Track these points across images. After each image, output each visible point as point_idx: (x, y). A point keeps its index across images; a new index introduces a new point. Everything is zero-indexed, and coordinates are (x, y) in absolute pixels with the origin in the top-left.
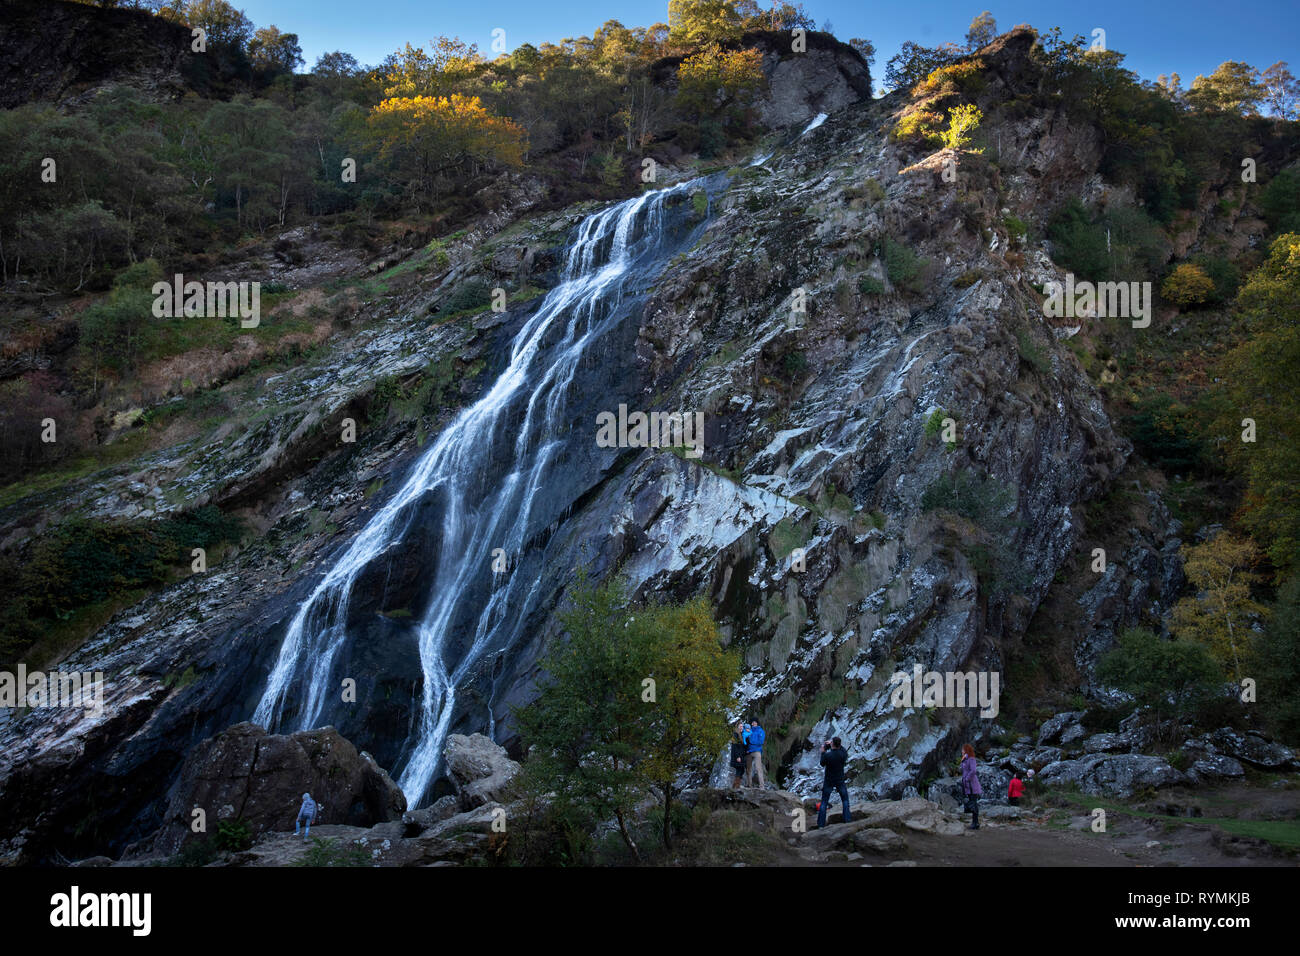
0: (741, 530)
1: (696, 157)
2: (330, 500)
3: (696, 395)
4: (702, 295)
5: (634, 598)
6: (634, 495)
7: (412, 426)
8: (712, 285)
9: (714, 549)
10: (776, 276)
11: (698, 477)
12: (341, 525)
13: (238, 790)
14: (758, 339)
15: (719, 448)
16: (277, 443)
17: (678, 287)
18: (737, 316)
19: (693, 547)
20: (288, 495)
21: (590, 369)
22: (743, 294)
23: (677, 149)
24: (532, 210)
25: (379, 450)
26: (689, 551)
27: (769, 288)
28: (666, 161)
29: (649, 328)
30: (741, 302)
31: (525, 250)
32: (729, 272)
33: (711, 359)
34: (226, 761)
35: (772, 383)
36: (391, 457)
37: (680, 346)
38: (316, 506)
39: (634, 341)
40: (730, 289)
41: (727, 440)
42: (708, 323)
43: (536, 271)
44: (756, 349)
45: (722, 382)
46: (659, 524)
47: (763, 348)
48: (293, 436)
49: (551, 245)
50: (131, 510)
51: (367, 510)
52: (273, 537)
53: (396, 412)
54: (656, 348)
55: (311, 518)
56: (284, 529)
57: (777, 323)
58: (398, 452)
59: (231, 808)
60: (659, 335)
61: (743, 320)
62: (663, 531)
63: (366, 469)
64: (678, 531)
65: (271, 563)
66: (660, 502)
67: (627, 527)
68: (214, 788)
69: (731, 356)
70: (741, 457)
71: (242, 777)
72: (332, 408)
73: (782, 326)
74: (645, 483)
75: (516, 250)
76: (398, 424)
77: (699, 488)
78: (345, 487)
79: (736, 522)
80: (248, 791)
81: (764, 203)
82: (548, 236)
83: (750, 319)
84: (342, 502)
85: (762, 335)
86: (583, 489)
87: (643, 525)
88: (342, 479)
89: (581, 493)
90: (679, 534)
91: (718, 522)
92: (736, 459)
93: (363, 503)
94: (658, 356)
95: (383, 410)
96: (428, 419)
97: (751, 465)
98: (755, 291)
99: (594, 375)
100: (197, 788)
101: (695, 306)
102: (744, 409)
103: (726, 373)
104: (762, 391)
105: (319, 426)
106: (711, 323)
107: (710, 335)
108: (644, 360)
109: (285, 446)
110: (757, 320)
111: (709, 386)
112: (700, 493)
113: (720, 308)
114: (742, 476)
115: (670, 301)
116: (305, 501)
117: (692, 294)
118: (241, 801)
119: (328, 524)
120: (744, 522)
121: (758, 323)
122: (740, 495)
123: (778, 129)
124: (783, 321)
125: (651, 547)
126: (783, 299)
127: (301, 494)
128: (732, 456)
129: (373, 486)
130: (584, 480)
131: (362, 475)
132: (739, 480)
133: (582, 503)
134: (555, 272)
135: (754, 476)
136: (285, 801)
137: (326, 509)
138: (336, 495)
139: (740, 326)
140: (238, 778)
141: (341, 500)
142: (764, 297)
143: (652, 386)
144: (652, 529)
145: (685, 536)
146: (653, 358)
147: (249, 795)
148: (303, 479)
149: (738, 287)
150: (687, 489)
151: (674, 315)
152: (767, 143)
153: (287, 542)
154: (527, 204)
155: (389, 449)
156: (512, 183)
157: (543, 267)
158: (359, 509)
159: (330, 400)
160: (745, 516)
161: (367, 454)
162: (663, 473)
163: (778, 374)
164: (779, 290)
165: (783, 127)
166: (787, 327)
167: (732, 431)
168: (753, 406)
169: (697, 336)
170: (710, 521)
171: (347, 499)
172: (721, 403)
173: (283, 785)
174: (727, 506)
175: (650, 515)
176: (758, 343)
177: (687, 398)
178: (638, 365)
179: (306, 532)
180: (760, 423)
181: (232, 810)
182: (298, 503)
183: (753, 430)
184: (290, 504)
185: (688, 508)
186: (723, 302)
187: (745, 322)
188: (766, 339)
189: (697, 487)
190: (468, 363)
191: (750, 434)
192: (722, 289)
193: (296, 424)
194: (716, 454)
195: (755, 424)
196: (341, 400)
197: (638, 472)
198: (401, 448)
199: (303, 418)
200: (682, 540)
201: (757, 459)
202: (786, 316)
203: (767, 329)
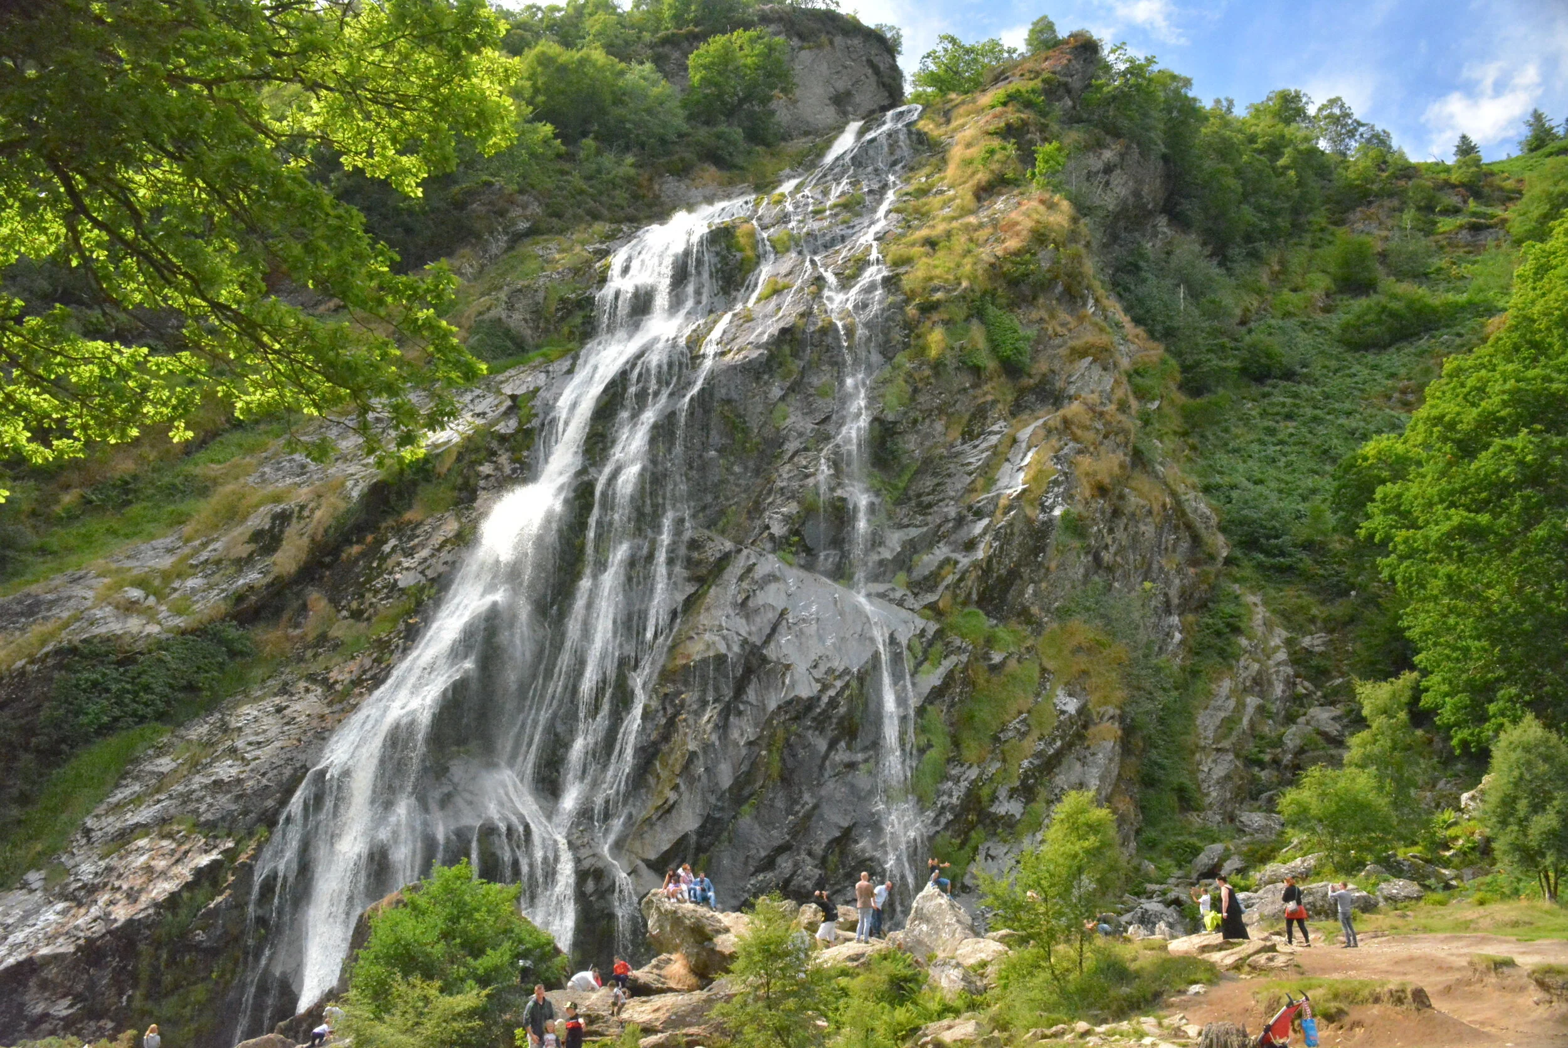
3: (794, 487)
6: (742, 607)
9: (847, 671)
19: (823, 668)
26: (819, 673)
46: (778, 641)
50: (134, 624)
51: (417, 624)
52: (300, 657)
62: (784, 650)
64: (802, 650)
66: (776, 616)
67: (742, 644)
72: (355, 495)
74: (752, 593)
77: (814, 598)
79: (862, 639)
87: (759, 641)
90: (805, 653)
101: (778, 376)
112: (815, 605)
123: (802, 135)
125: (774, 669)
131: (401, 580)
144: (771, 647)
145: (812, 655)
150: (800, 601)
151: (754, 387)
154: (523, 225)
157: (570, 314)
159: (349, 484)
162: (770, 581)
165: (807, 133)
175: (766, 631)
193: (311, 515)
196: (360, 485)
197: (741, 579)
199: (318, 508)
200: (809, 661)
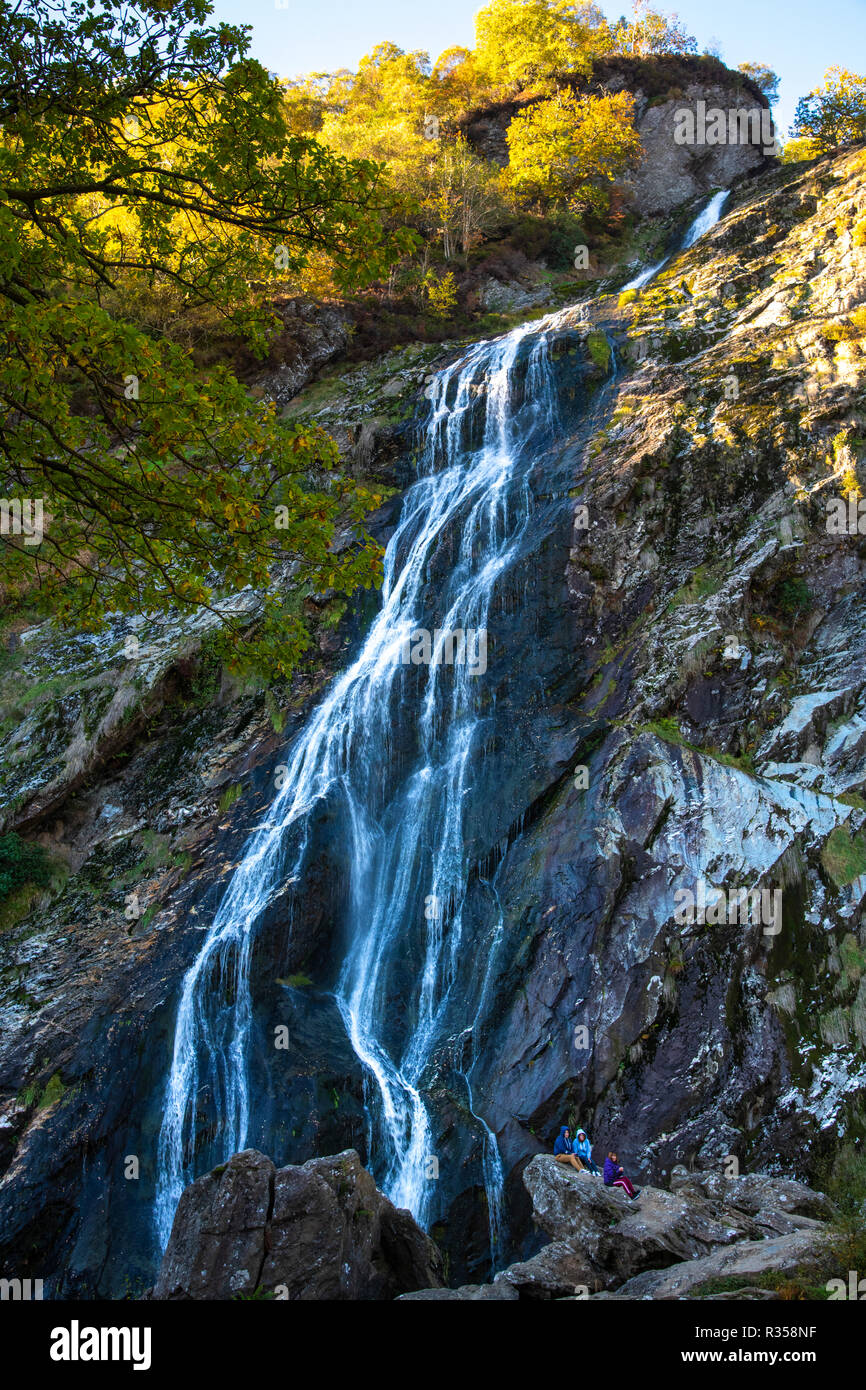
0: (780, 846)
1: (543, 265)
2: (169, 817)
3: (671, 649)
4: (648, 497)
5: (653, 948)
6: (615, 797)
7: (260, 702)
8: (658, 481)
10: (749, 466)
11: (699, 768)
12: (196, 855)
13: (253, 1247)
14: (741, 561)
15: (712, 724)
16: (83, 736)
17: (618, 486)
18: (702, 527)
19: (724, 871)
20: (99, 812)
21: (508, 612)
22: (705, 493)
23: (518, 256)
24: (334, 359)
25: (222, 740)
26: (718, 878)
27: (740, 484)
28: (506, 275)
29: (583, 549)
30: (705, 505)
31: (359, 428)
32: (681, 461)
33: (681, 593)
34: (236, 1207)
35: (767, 626)
36: (243, 749)
37: (629, 574)
38: (147, 827)
39: (564, 568)
40: (686, 487)
41: (722, 712)
42: (660, 539)
43: (378, 460)
44: (742, 575)
45: (706, 628)
46: (665, 839)
47: (753, 576)
48: (105, 724)
49: (394, 419)
51: (229, 831)
52: (92, 875)
53: (232, 681)
54: (593, 578)
55: (145, 844)
56: (106, 863)
57: (764, 537)
58: (250, 742)
59: (246, 1274)
60: (598, 558)
61: (712, 531)
62: (673, 850)
63: (213, 771)
64: (695, 848)
65: (105, 915)
66: (659, 808)
67: (621, 844)
68: (224, 1246)
69: (708, 589)
70: (749, 737)
71: (258, 1228)
72: (151, 679)
73: (773, 541)
74: (628, 779)
75: (346, 429)
76: (239, 700)
77: (705, 784)
78: (187, 797)
79: (771, 833)
80: (266, 1250)
81: (688, 346)
82: (385, 405)
83: (724, 530)
84: (188, 821)
85: (745, 556)
86: (537, 789)
87: (641, 841)
88: (180, 785)
89: (534, 797)
90: (698, 853)
91: (745, 834)
92: (742, 740)
93: (220, 820)
94: (598, 589)
95: (212, 680)
96: (280, 692)
97: (765, 749)
98: (721, 488)
99: (514, 620)
100: (204, 1248)
101: (640, 513)
102: (744, 667)
103: (709, 613)
104: (757, 637)
105: (137, 708)
106: (667, 537)
107: (668, 554)
108: (579, 595)
109: (96, 740)
110: (735, 532)
111: (689, 633)
112: (707, 792)
113: (675, 514)
114: (755, 764)
115: (608, 508)
116: (127, 820)
117: (635, 496)
118: (257, 1264)
119: (176, 853)
120: (782, 833)
121: (735, 537)
122: (765, 794)
123: (651, 215)
124: (774, 533)
125: (660, 874)
126: (764, 500)
127: (118, 810)
128: (736, 736)
129: (229, 794)
130: (533, 777)
131: (209, 778)
132: (752, 769)
133: (536, 812)
134: (408, 461)
135: (773, 765)
136: (311, 1261)
137: (165, 832)
138: (175, 809)
139: (710, 543)
140: (252, 1229)
141: (185, 817)
142: (736, 497)
143: (594, 634)
144: (656, 847)
145: (707, 857)
146: (590, 592)
147: (266, 1254)
148: (114, 787)
149: (697, 483)
150: (688, 788)
151: (615, 530)
152: (643, 241)
153: (120, 883)
154: (327, 351)
155: (236, 737)
156: (304, 319)
157: (389, 454)
158: (216, 830)
159: (144, 668)
160: (780, 824)
161: (208, 747)
162: (650, 765)
163: (771, 611)
164: (755, 487)
165: (659, 214)
166: (780, 543)
167: (727, 700)
168: (752, 662)
169: (651, 559)
170: (733, 834)
171: (195, 815)
172: (710, 659)
173: (308, 1237)
174: (751, 809)
175: (650, 827)
176: (744, 568)
177: (658, 653)
178: (573, 604)
179: (143, 866)
180: (767, 685)
181: (247, 1277)
182: (117, 823)
183: (759, 696)
184: (105, 825)
185: (699, 812)
186: (678, 507)
187: (717, 536)
188: (755, 562)
189: (700, 782)
190: (321, 605)
191: (757, 703)
192: (673, 486)
193: (102, 706)
194: (709, 733)
195: (760, 688)
196: (157, 667)
197: (613, 763)
198: (254, 737)
199: (110, 697)
200: (704, 863)
201: (774, 740)
202: (776, 525)
203: (752, 546)
